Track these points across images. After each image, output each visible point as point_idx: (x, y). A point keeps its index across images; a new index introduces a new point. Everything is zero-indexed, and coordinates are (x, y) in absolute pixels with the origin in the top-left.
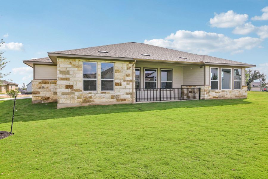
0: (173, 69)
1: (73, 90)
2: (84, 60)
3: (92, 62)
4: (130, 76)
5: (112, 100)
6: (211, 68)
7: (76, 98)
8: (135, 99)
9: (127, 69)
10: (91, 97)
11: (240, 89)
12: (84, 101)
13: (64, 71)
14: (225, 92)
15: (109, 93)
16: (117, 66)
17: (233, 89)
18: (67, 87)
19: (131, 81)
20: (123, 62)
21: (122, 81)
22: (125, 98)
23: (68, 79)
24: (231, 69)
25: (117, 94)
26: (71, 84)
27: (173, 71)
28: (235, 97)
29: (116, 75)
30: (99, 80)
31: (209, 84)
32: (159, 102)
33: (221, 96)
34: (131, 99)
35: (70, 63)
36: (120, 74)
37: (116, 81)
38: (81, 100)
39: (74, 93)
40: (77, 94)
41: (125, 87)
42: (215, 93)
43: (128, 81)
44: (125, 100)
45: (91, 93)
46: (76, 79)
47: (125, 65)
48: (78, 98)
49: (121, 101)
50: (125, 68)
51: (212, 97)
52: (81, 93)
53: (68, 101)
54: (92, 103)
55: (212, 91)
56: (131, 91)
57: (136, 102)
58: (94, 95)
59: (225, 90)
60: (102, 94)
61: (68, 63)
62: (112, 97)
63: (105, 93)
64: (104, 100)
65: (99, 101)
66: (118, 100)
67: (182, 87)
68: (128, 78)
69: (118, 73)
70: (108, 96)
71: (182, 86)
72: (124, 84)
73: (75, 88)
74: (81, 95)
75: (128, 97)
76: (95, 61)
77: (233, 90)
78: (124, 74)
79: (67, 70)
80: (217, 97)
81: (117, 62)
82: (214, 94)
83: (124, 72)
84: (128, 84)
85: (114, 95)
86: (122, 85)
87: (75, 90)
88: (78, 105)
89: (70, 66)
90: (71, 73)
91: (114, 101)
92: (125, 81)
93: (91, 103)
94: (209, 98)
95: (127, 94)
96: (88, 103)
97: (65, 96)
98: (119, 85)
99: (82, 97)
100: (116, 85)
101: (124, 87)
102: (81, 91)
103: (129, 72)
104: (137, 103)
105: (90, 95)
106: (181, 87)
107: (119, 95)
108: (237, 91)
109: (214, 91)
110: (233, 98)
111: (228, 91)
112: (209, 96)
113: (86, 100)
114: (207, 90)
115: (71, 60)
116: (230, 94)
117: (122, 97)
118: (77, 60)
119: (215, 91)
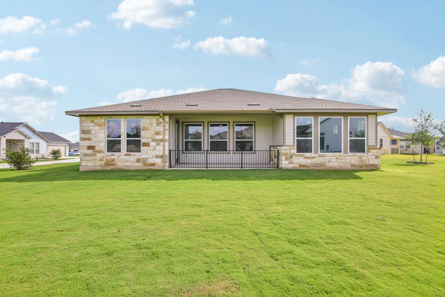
0: (255, 122)
1: (94, 152)
2: (106, 117)
3: (115, 118)
4: (160, 135)
5: (138, 164)
6: (296, 117)
7: (98, 160)
8: (167, 164)
9: (157, 125)
10: (113, 160)
11: (364, 152)
12: (106, 164)
13: (86, 131)
14: (326, 158)
15: (134, 155)
16: (144, 122)
17: (346, 152)
18: (89, 148)
19: (162, 140)
20: (152, 117)
21: (150, 140)
22: (155, 162)
23: (89, 139)
24: (343, 117)
25: (144, 156)
26: (93, 144)
27: (255, 125)
28: (349, 166)
29: (143, 133)
30: (124, 139)
31: (292, 144)
32: (206, 169)
33: (317, 164)
34: (162, 164)
35: (92, 122)
36: (147, 132)
37: (143, 140)
38: (103, 163)
39: (95, 155)
40: (99, 155)
41: (155, 148)
42: (305, 158)
43: (158, 140)
44: (154, 165)
45: (113, 155)
46: (97, 139)
47: (154, 120)
48: (100, 160)
49: (149, 166)
50: (155, 124)
51: (297, 166)
52: (103, 154)
53: (90, 164)
54: (115, 167)
55: (297, 156)
56: (161, 153)
57: (171, 167)
58: (117, 157)
59: (326, 155)
60: (126, 157)
61: (90, 121)
62: (138, 161)
63: (129, 155)
64: (128, 164)
65: (123, 164)
66: (145, 165)
67: (272, 148)
68: (158, 137)
69: (145, 130)
70: (133, 159)
71: (270, 146)
72: (153, 144)
73: (97, 149)
74: (103, 157)
75: (159, 161)
76: (118, 117)
77: (346, 155)
78: (152, 132)
79: (89, 129)
80: (307, 165)
81: (144, 117)
82: (301, 160)
83: (152, 129)
84: (158, 145)
85: (140, 157)
86: (151, 146)
87: (96, 152)
88: (99, 168)
89: (92, 124)
90: (93, 132)
91: (140, 166)
92: (154, 140)
93: (113, 167)
94: (290, 166)
95: (157, 157)
96: (111, 167)
97: (87, 158)
98: (146, 146)
99: (105, 159)
100: (143, 146)
101: (153, 148)
102: (103, 152)
103: (160, 129)
104: (172, 169)
105: (112, 157)
106: (270, 149)
107: (147, 159)
108: (355, 156)
109: (301, 156)
110: (345, 168)
111: (334, 156)
112: (292, 163)
113: (108, 163)
114: (286, 154)
115: (93, 118)
116: (339, 161)
117: (150, 161)
118: (99, 118)
119: (303, 155)
